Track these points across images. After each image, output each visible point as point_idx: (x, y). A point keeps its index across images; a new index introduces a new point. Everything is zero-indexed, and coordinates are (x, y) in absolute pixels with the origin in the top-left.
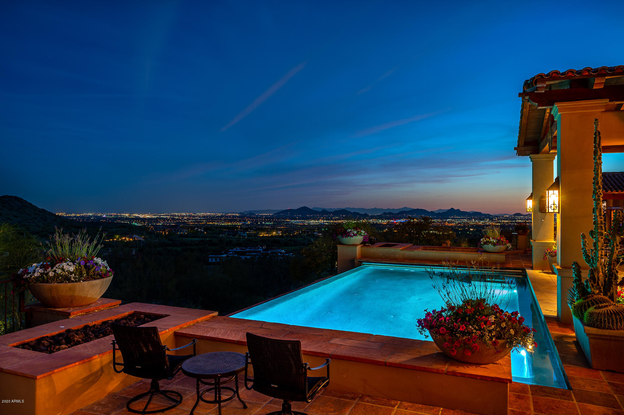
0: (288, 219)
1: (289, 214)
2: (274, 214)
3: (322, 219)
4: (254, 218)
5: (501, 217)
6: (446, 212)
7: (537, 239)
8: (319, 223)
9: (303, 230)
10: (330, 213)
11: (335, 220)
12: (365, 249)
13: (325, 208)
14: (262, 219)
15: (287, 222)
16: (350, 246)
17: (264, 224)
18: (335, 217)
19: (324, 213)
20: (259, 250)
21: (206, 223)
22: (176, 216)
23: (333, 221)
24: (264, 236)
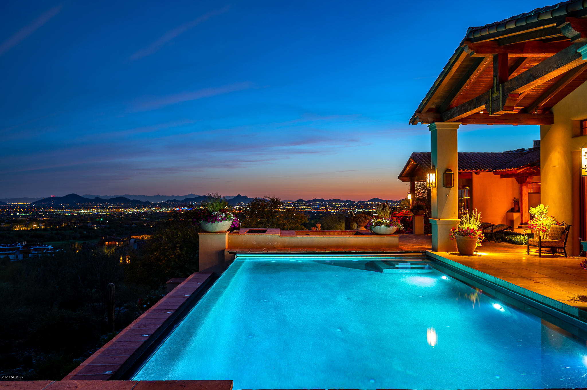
0: (52, 209)
1: (53, 203)
2: (33, 203)
3: (95, 208)
4: (5, 208)
5: (286, 203)
6: (233, 198)
7: (441, 217)
8: (91, 212)
9: (73, 222)
10: (105, 201)
11: (112, 208)
12: (234, 236)
13: (99, 196)
14: (15, 209)
15: (50, 212)
16: (216, 234)
17: (19, 216)
18: (111, 206)
19: (98, 201)
20: (18, 247)
23: (109, 210)
24: (20, 230)
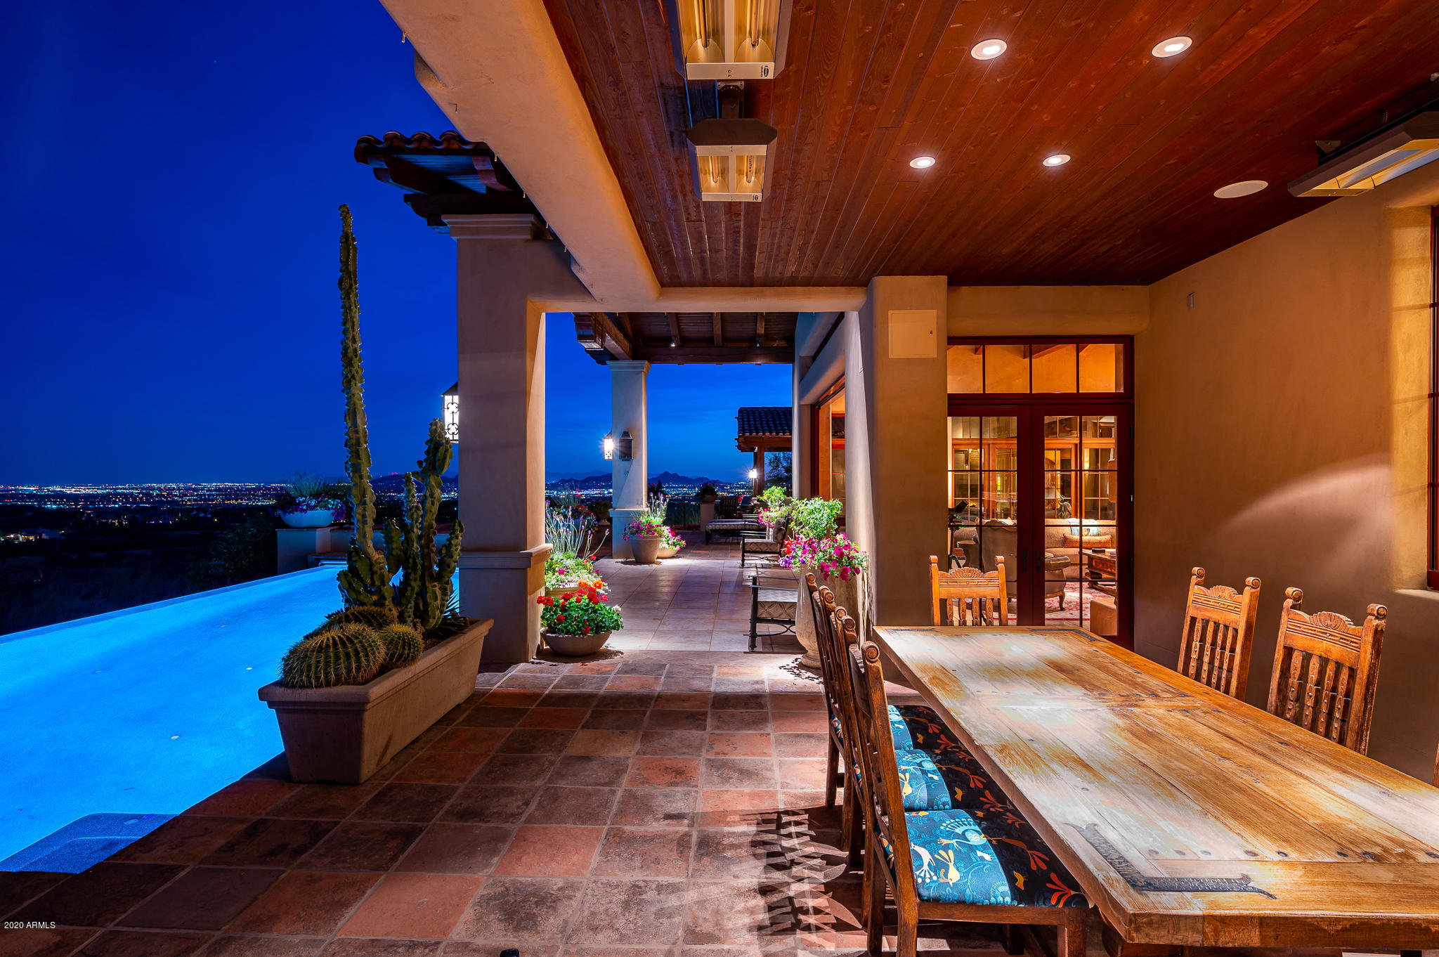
16: (301, 531)
21: (223, 501)
22: (153, 489)
